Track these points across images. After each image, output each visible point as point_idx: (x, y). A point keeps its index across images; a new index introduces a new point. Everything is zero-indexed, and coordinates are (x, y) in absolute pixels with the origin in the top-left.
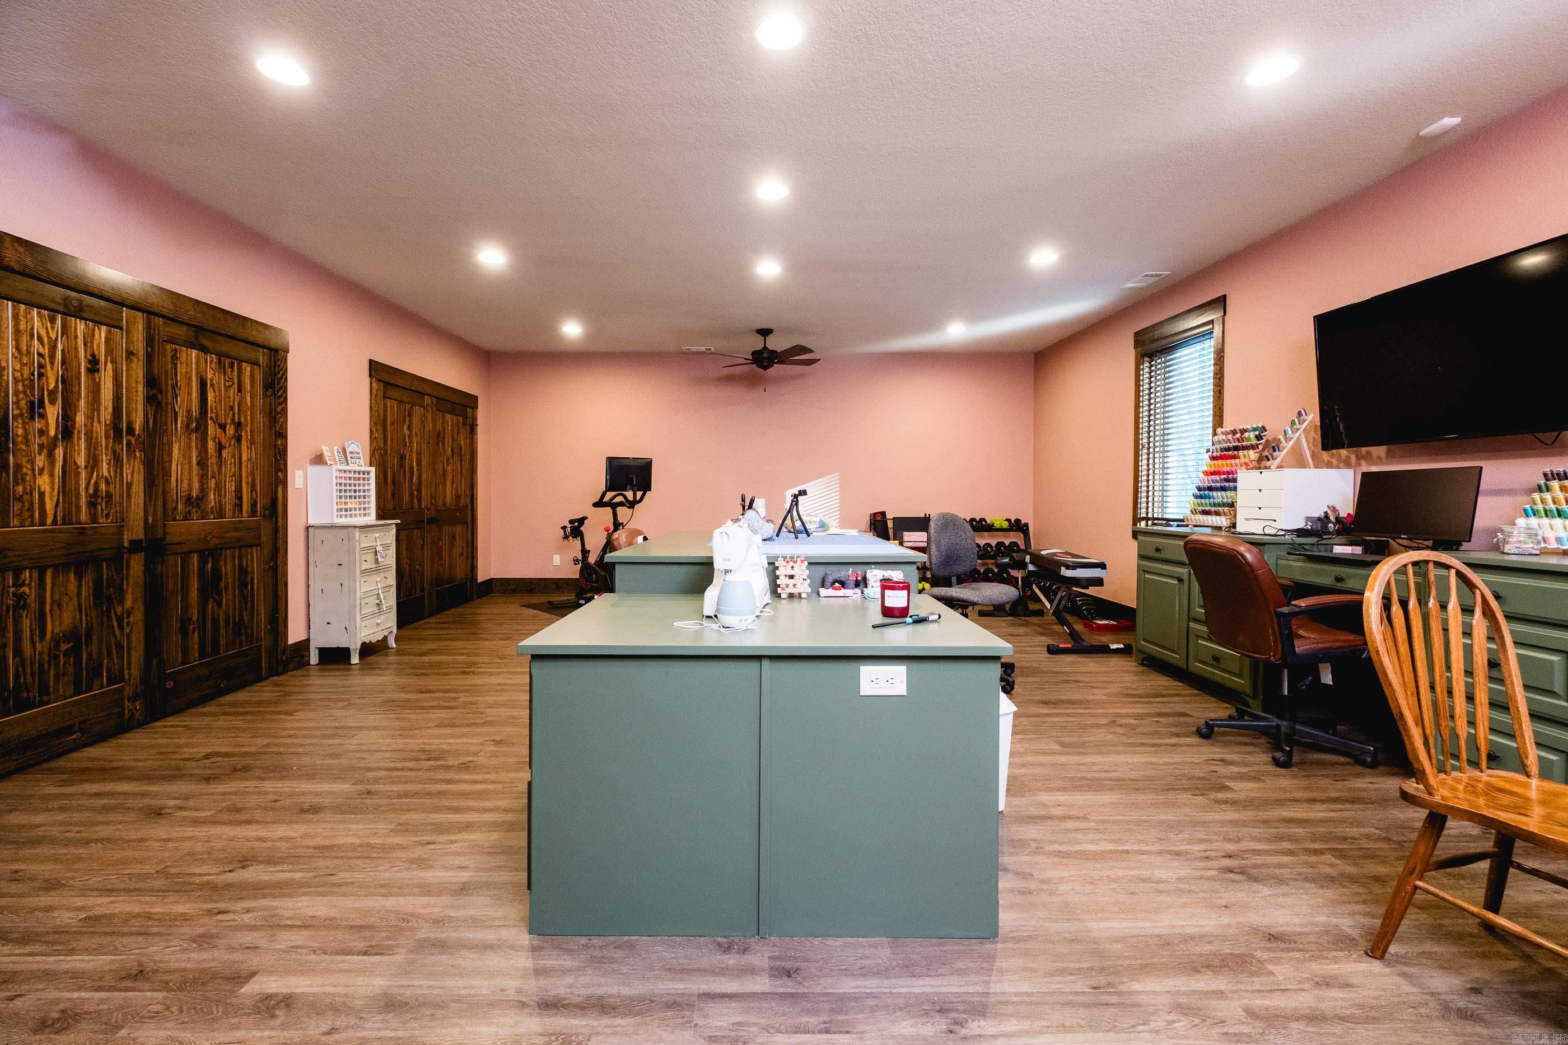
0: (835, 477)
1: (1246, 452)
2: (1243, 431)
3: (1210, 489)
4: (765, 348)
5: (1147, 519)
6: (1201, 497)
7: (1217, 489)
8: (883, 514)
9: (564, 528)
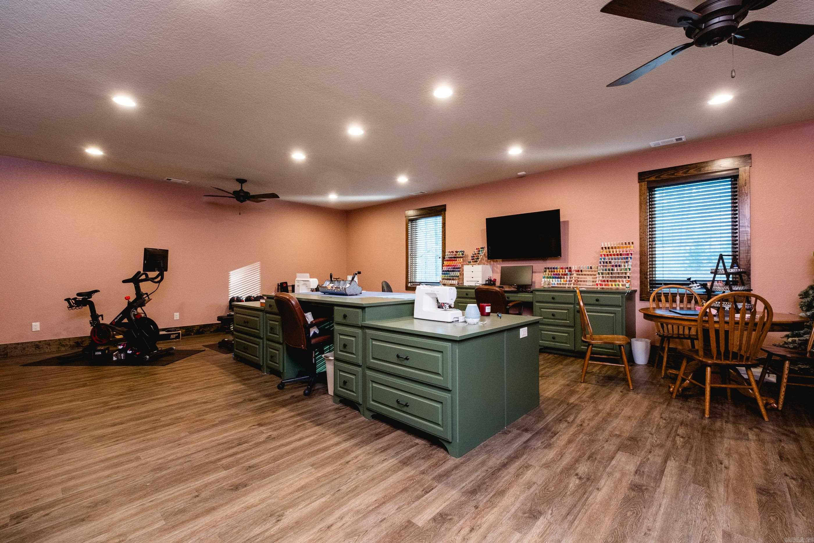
0: (258, 264)
1: (459, 259)
2: (457, 252)
3: (448, 271)
4: (241, 190)
5: (411, 282)
6: (445, 274)
7: (450, 271)
8: (286, 283)
9: (68, 300)
